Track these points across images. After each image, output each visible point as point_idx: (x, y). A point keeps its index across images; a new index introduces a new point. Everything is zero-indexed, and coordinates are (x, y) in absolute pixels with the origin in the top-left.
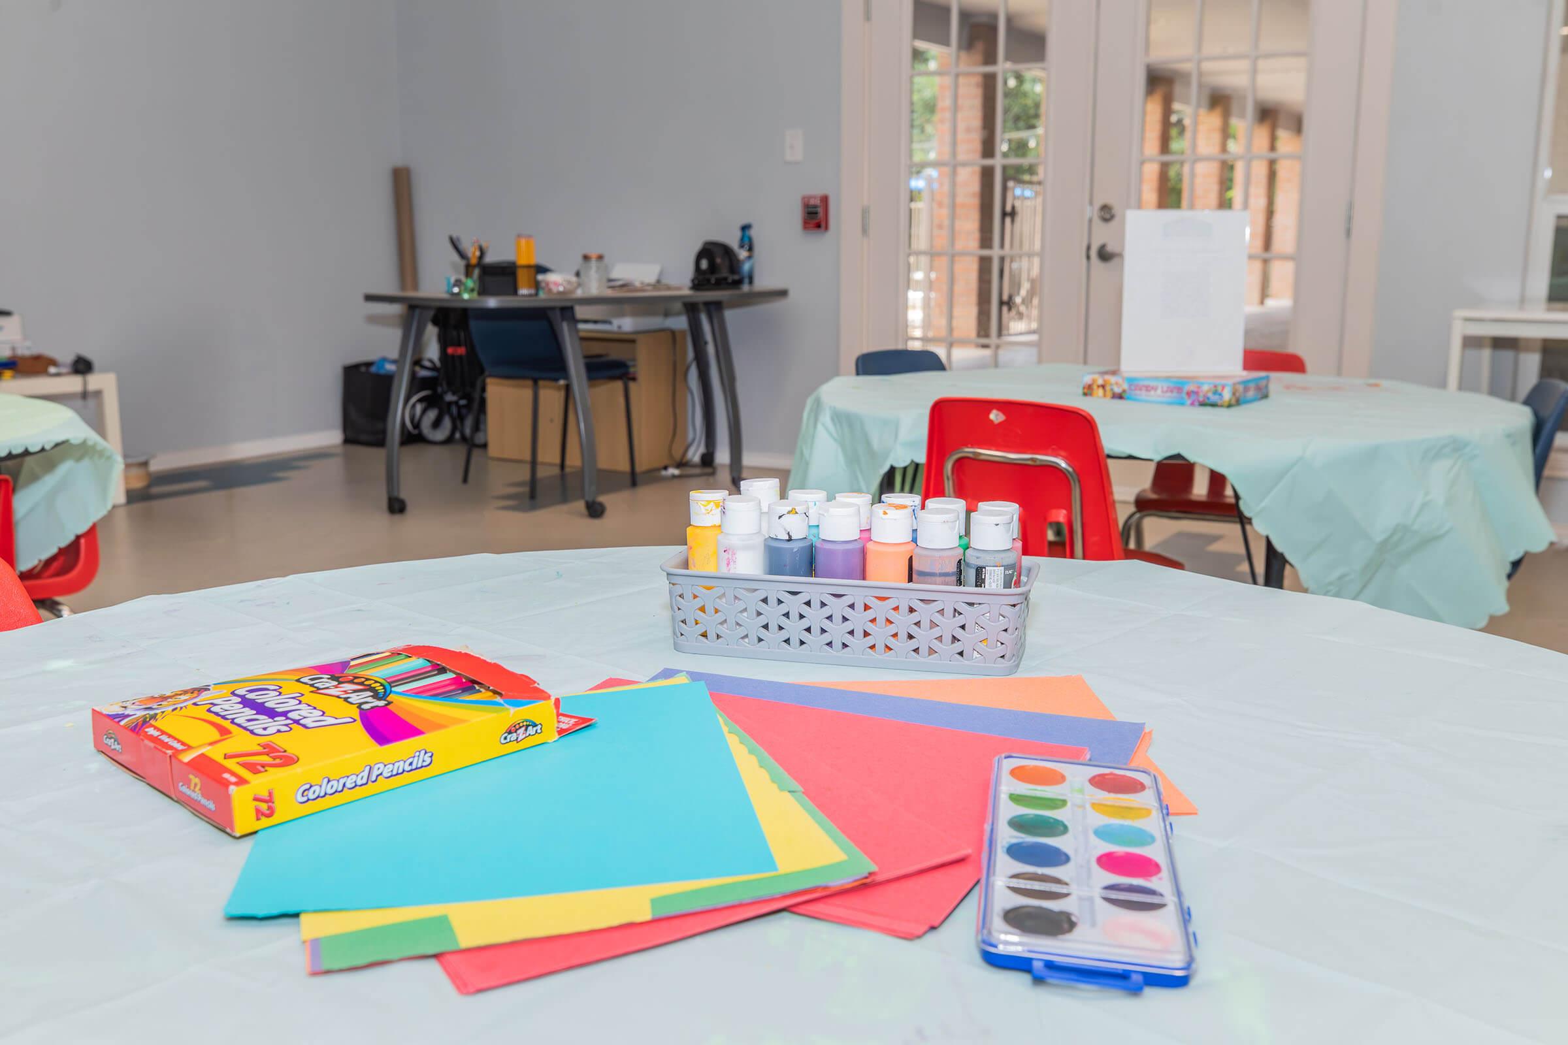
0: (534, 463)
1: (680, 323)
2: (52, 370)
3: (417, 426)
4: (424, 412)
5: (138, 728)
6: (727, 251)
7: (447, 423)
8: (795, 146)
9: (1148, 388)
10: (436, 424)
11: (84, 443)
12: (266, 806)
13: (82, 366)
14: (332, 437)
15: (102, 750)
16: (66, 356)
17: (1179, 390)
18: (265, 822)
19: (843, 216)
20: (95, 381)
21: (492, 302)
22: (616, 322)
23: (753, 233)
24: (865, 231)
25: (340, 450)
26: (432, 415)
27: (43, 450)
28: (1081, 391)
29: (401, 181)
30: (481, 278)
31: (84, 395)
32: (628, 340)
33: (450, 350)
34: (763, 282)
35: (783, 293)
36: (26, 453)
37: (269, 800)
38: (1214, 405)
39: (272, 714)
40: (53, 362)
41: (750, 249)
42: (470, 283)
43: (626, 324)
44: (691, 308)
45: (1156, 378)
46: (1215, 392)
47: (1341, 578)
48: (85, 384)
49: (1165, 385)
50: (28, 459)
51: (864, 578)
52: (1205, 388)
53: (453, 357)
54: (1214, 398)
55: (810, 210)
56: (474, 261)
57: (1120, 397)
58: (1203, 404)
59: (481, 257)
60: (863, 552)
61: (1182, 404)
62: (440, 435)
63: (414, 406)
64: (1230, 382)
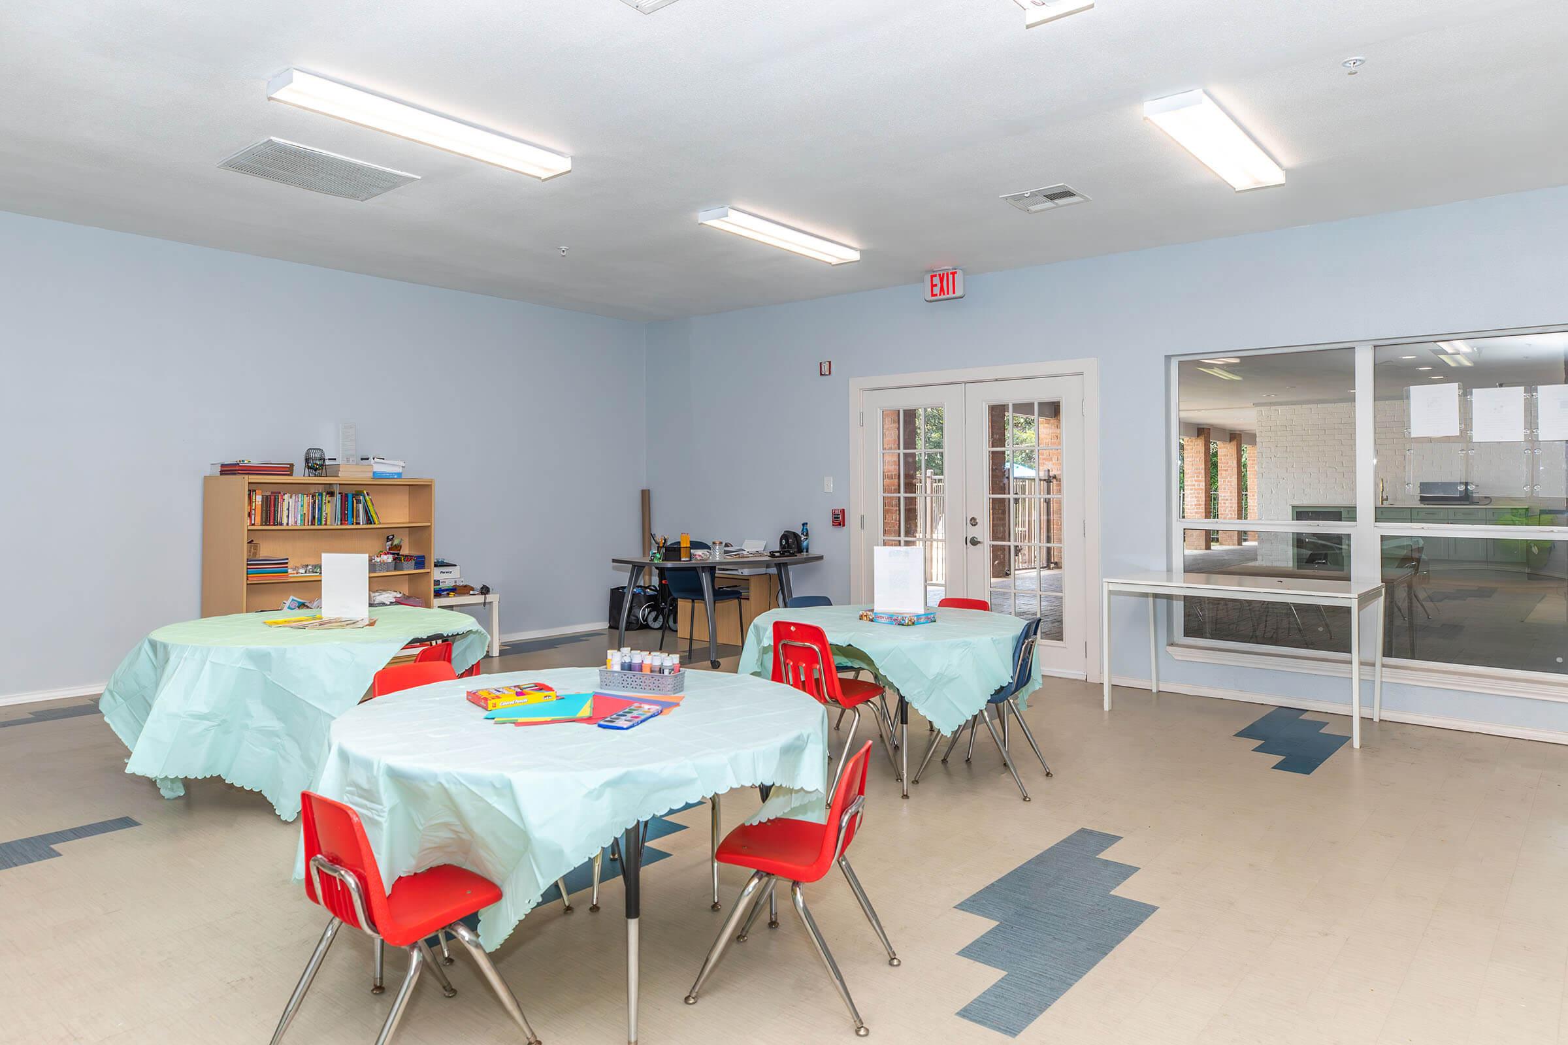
0: (691, 639)
1: (774, 571)
2: (471, 592)
3: (646, 620)
4: (649, 613)
5: (474, 693)
6: (795, 535)
7: (661, 619)
8: (829, 485)
9: (881, 617)
10: (655, 619)
11: (477, 631)
12: (494, 705)
13: (485, 590)
14: (603, 625)
15: (468, 699)
16: (478, 586)
17: (891, 618)
18: (494, 708)
19: (852, 519)
20: (489, 598)
21: (669, 564)
22: (740, 571)
23: (808, 527)
24: (862, 527)
25: (607, 632)
26: (654, 614)
27: (463, 633)
28: (858, 618)
29: (646, 496)
30: (665, 554)
31: (485, 604)
32: (746, 579)
33: (663, 582)
34: (814, 551)
35: (821, 558)
36: (458, 634)
37: (495, 704)
38: (903, 625)
39: (500, 692)
40: (473, 589)
41: (807, 535)
42: (658, 556)
43: (746, 572)
44: (779, 566)
45: (884, 614)
46: (903, 620)
47: (919, 693)
48: (485, 598)
49: (887, 616)
50: (458, 636)
51: (641, 671)
52: (900, 618)
53: (665, 584)
54: (903, 622)
55: (836, 516)
56: (661, 545)
57: (871, 620)
58: (899, 624)
59: (664, 543)
60: (642, 666)
61: (892, 624)
62: (657, 625)
63: (644, 610)
64: (908, 616)
